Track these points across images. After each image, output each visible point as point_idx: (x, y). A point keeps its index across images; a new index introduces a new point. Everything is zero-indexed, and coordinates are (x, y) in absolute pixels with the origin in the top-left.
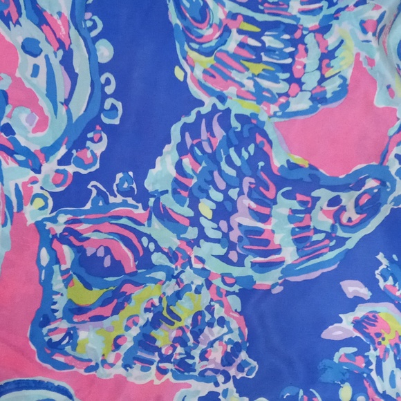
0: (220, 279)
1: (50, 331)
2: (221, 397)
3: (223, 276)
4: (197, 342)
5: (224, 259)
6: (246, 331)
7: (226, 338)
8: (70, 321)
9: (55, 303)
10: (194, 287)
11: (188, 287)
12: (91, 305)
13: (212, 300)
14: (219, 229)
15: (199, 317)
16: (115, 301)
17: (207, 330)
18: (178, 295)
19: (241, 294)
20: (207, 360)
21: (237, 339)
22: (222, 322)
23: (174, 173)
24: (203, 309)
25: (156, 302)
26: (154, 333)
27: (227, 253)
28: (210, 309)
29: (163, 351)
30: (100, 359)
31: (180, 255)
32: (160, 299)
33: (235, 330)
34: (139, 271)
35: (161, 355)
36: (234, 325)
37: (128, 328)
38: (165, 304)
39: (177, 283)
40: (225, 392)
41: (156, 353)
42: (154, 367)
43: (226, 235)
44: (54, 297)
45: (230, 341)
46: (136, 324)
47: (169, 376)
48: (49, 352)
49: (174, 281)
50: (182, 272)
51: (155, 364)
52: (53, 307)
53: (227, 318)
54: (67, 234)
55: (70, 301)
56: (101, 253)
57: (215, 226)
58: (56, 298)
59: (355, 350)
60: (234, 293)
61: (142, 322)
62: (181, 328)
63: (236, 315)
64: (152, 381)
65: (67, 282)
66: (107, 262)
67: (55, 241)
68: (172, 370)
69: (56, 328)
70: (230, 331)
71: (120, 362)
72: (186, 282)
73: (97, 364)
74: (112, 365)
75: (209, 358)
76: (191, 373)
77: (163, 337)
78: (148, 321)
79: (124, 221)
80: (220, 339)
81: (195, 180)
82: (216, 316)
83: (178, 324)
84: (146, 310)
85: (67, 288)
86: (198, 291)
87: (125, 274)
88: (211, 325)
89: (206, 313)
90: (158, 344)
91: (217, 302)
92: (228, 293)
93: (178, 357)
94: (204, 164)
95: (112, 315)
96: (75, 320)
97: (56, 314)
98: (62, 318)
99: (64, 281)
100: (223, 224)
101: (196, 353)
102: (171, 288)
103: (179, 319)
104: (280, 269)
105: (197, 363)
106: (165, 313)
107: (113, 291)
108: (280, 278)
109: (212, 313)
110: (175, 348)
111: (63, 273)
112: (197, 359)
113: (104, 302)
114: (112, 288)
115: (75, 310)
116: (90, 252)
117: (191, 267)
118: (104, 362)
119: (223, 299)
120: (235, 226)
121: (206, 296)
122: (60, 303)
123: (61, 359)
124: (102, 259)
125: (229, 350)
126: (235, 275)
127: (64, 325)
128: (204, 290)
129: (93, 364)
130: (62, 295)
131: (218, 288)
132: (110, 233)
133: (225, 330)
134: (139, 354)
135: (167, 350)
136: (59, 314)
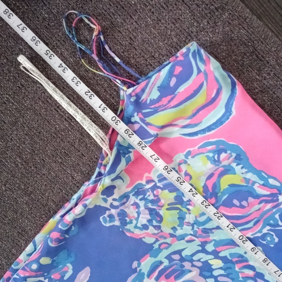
0: (169, 242)
1: (232, 156)
2: (105, 197)
3: (169, 245)
4: (147, 208)
5: (179, 252)
6: (128, 234)
7: (134, 222)
8: (224, 166)
9: (242, 168)
10: (178, 228)
11: (181, 225)
12: (220, 179)
13: (162, 231)
14: (199, 260)
15: (159, 219)
16: (211, 191)
17: (149, 217)
18: (181, 218)
19: (151, 246)
20: (132, 205)
21: (128, 227)
22: (145, 227)
23: (251, 263)
24: (161, 225)
26: (174, 194)
27: (181, 255)
28: (158, 228)
29: (160, 190)
30: (188, 162)
31: (204, 235)
32: (189, 210)
33: (133, 230)
35: (159, 187)
36: (137, 232)
38: (184, 210)
39: (189, 223)
40: (105, 201)
41: (162, 186)
42: (156, 180)
43: (192, 261)
44: (246, 170)
45: (131, 222)
47: (144, 182)
48: (221, 147)
49: (192, 222)
50: (193, 229)
51: (157, 182)
52: (241, 166)
53: (144, 231)
54: (275, 199)
55: (235, 173)
56: (244, 203)
57: (202, 260)
58: (244, 170)
59: (65, 278)
60: (155, 243)
62: (162, 206)
63: (141, 237)
64: (149, 173)
65: (247, 180)
67: (277, 192)
68: (145, 185)
69: (229, 159)
70: (136, 227)
72: (185, 226)
73: (187, 158)
74: (179, 164)
75: (132, 207)
76: (134, 192)
77: (167, 197)
78: (184, 196)
79: (251, 225)
80: (137, 219)
81: (237, 269)
82: (151, 228)
83: (166, 207)
84: (190, 201)
85: (243, 178)
86: (174, 229)
87: (222, 205)
88: (150, 221)
89: (158, 224)
90: (166, 191)
91: (159, 233)
92: (157, 240)
93: (148, 194)
94: (241, 279)
95: (205, 184)
96: (221, 169)
97: (236, 164)
98: (229, 164)
99: (249, 179)
100: (199, 264)
101: (142, 204)
102: (189, 218)
103: (167, 209)
104: (146, 273)
105: (136, 200)
106: (179, 206)
107: (217, 194)
108: (140, 270)
109: (155, 227)
110: (154, 195)
111: (254, 183)
112: (138, 201)
113: (215, 186)
114: (220, 194)
115: (227, 170)
116: (251, 199)
117: (191, 235)
118: (185, 162)
119: (156, 237)
121: (166, 229)
122: (238, 169)
123: (209, 148)
124: (240, 201)
125: (127, 218)
126: (164, 251)
127: (225, 163)
128: (172, 232)
129: (190, 157)
130: (243, 173)
131: (165, 238)
132: (251, 214)
133: (139, 225)
135: (158, 192)
136: (234, 165)
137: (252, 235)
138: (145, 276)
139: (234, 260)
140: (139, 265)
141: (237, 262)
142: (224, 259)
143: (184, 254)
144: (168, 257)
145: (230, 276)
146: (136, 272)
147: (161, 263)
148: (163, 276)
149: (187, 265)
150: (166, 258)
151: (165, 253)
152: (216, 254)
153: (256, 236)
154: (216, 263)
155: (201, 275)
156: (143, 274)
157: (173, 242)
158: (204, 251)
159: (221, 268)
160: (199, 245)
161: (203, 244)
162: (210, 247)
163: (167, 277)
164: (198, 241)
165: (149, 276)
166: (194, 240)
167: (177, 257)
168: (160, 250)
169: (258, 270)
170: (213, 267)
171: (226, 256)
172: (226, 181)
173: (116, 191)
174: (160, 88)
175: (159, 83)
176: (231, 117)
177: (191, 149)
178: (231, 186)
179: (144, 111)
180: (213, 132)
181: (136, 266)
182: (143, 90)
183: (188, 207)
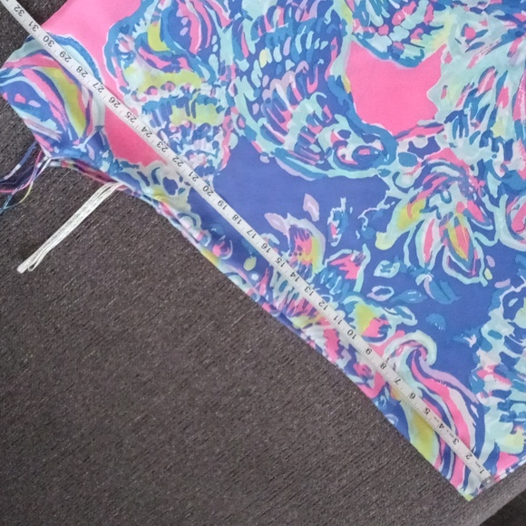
0: (237, 116)
1: (122, 39)
2: (177, 191)
3: (240, 116)
4: (192, 142)
5: (250, 104)
6: (224, 166)
7: (210, 157)
8: (137, 48)
9: (138, 25)
10: (218, 105)
11: (214, 101)
12: (154, 51)
13: (221, 125)
14: (261, 79)
15: (206, 128)
16: (170, 63)
17: (204, 140)
18: (206, 100)
19: (241, 139)
20: (189, 159)
21: (215, 165)
22: (216, 145)
23: (264, 12)
24: (212, 125)
25: (191, 90)
26: (174, 108)
27: (254, 103)
28: (216, 129)
29: (170, 125)
30: (134, 89)
31: (226, 73)
32: (195, 91)
33: (219, 159)
34: (197, 57)
35: (167, 126)
36: (221, 155)
37: (163, 87)
38: (195, 96)
39: (211, 91)
40: (182, 190)
41: (166, 123)
42: (158, 129)
43: (262, 89)
44: (141, 19)
45: (210, 162)
46: (170, 91)
48: (113, 51)
49: (210, 87)
50: (219, 86)
51: (160, 128)
52: (136, 26)
53: (220, 146)
55: (146, 34)
56: (184, 22)
57: (261, 75)
58: (142, 22)
59: (277, 242)
60: (237, 134)
61: (174, 93)
62: (191, 123)
63: (227, 150)
65: (154, 19)
66: (183, 32)
69: (126, 42)
70: (216, 156)
71: (143, 104)
72: (216, 96)
73: (130, 91)
74: (137, 100)
75: (191, 160)
77: (178, 116)
78: (178, 96)
79: (212, 13)
80: (207, 154)
81: (273, 30)
82: (216, 138)
83: (191, 118)
84: (182, 88)
85: (151, 23)
86: (219, 110)
87: (188, 50)
88: (209, 139)
89: (212, 130)
90: (171, 117)
91: (224, 129)
92: (234, 131)
93: (175, 139)
94: (287, 25)
95: (161, 70)
96: (140, 50)
97: (134, 33)
98: (135, 41)
99: (153, 16)
100: (266, 79)
101: (187, 148)
102: (206, 90)
103: (194, 117)
104: (277, 146)
106: (190, 103)
107: (173, 55)
108: (272, 153)
109: (215, 133)
110: (177, 132)
111: (157, 10)
112: (184, 152)
113: (164, 57)
114: (174, 52)
115: (143, 43)
116: (179, 14)
117: (227, 89)
118: (134, 93)
119: (228, 131)
120: (272, 87)
121: (219, 119)
122: (140, 30)
123: (115, 65)
124: (182, 27)
125: (205, 166)
126: (247, 123)
127: (132, 46)
128: (223, 113)
129: (128, 88)
130: (146, 24)
131: (231, 121)
132: (198, 13)
133: (214, 152)
134: (157, 111)
135: (172, 127)
136: (135, 35)
137: (227, 11)
138: (280, 147)
139: (260, 33)
140: (265, 154)
141: (264, 30)
142: (260, 47)
143: (252, 98)
144: (256, 118)
145: (282, 39)
146: (274, 158)
147: (263, 127)
148: (281, 125)
149: (267, 94)
150: (257, 121)
151: (250, 122)
152: (253, 58)
153: (227, 6)
154: (265, 57)
155: (280, 77)
156: (277, 149)
157: (236, 112)
158: (249, 73)
159: (272, 51)
160: (241, 79)
161: (239, 73)
162: (244, 65)
163: (283, 120)
164: (236, 80)
165: (280, 143)
166: (234, 85)
167: (256, 108)
168: (246, 128)
169: (275, 3)
170: (270, 61)
171: (256, 45)
172: (157, 44)
173: (170, 178)
174: (44, 119)
175: (37, 120)
176: (75, 40)
177: (118, 86)
178: (162, 37)
179: (71, 139)
180: (94, 60)
181: (266, 158)
182: (46, 138)
183: (191, 92)
